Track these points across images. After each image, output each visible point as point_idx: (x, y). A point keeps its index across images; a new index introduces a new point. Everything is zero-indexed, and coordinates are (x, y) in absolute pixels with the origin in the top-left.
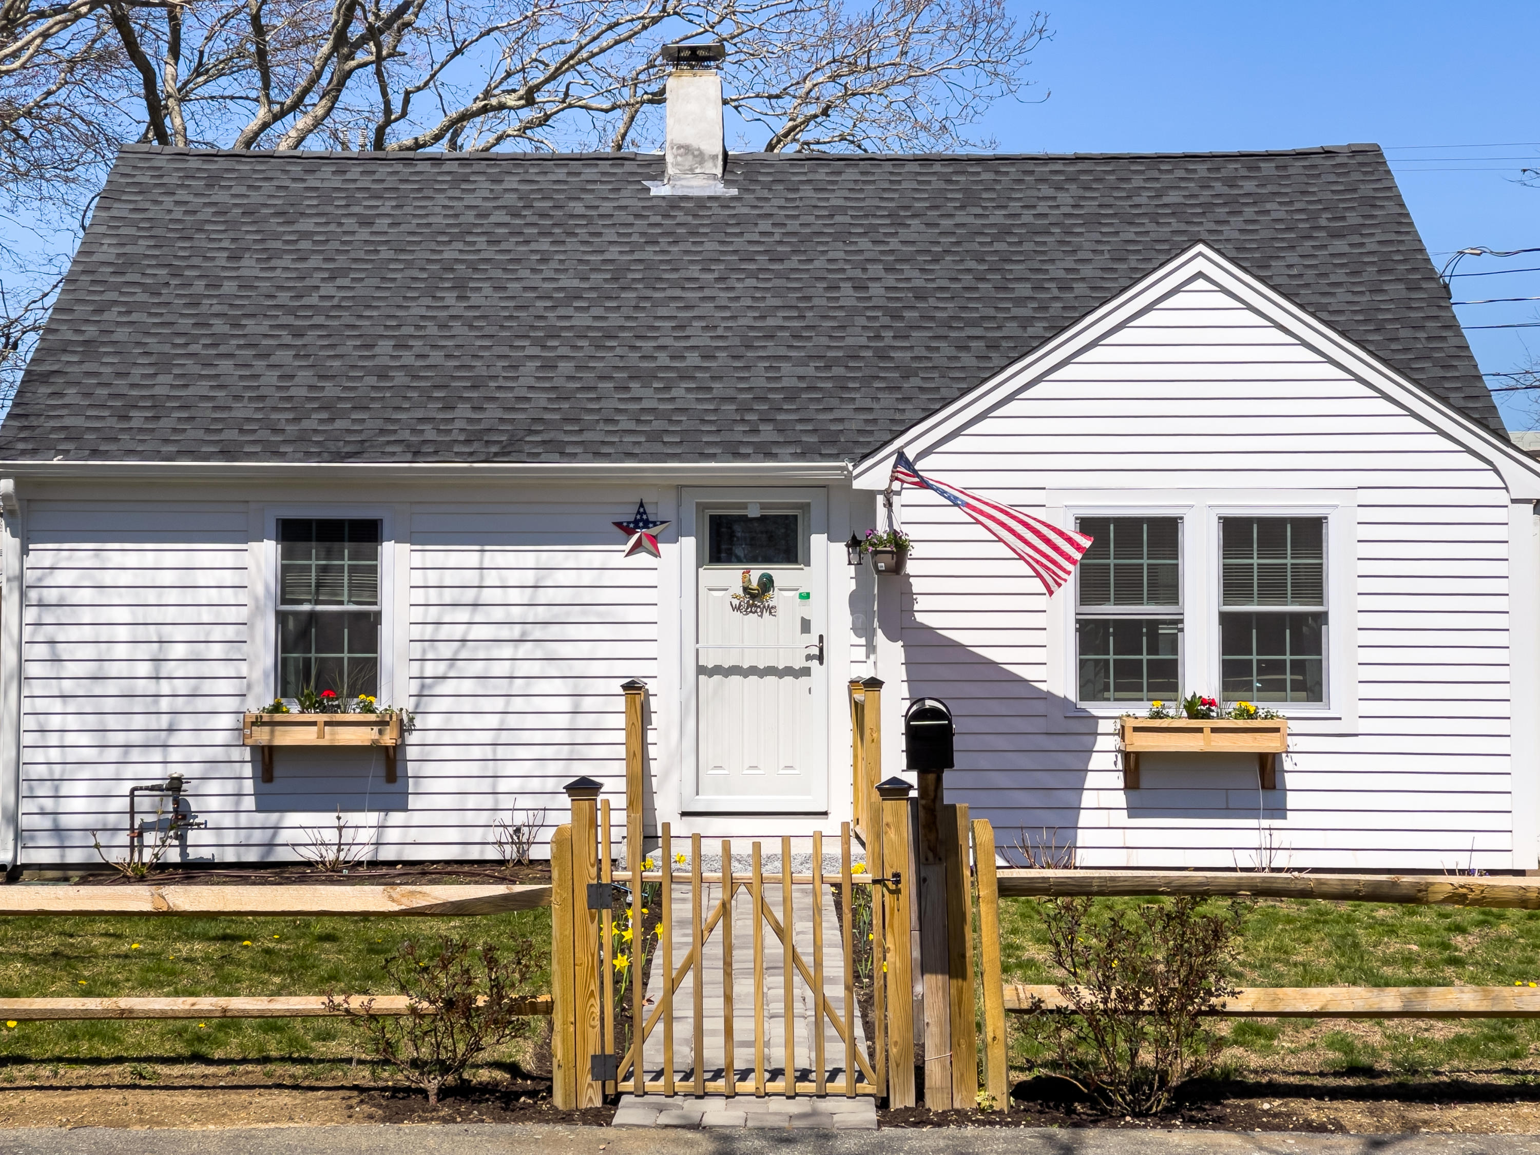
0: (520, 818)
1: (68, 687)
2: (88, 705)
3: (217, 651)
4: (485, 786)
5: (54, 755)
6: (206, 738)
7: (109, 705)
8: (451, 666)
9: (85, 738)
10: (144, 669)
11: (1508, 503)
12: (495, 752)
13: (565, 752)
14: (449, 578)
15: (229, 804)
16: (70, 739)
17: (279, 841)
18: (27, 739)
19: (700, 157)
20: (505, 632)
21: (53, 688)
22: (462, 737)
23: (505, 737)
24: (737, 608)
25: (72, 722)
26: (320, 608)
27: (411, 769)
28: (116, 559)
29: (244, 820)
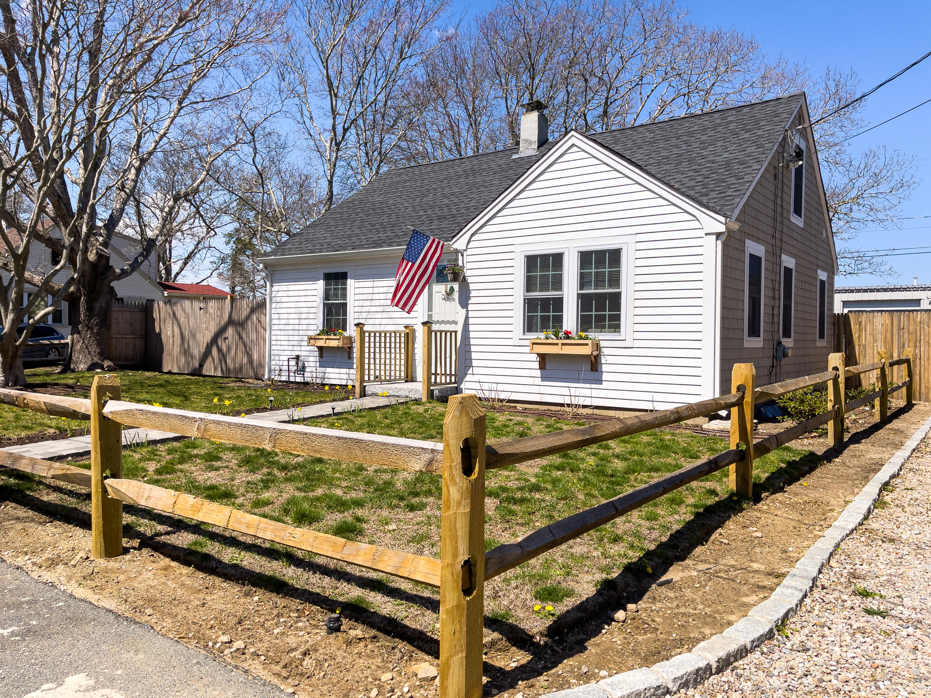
1: (281, 327)
3: (311, 316)
5: (279, 348)
8: (366, 321)
9: (285, 343)
10: (297, 321)
11: (704, 235)
14: (365, 291)
15: (313, 364)
16: (282, 343)
17: (327, 377)
18: (273, 343)
24: (443, 299)
25: (282, 338)
26: (335, 302)
28: (291, 288)
29: (317, 370)
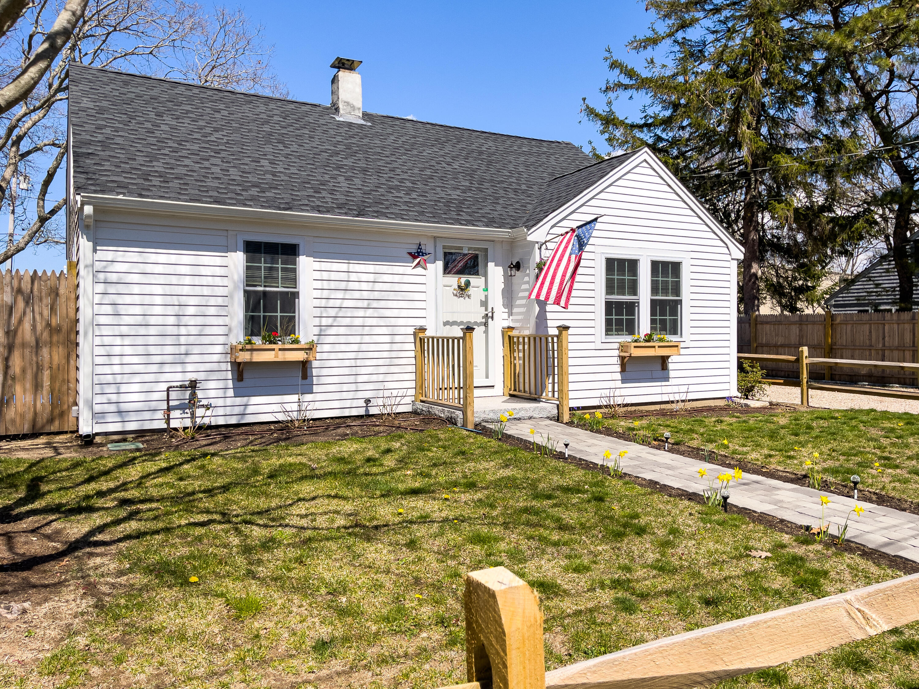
0: (368, 395)
1: (125, 330)
2: (140, 340)
3: (212, 311)
4: (352, 379)
5: (117, 369)
6: (207, 358)
7: (152, 340)
8: (335, 320)
9: (135, 360)
10: (172, 320)
11: (730, 259)
12: (356, 363)
13: (387, 362)
14: (333, 276)
15: (220, 393)
16: (126, 360)
17: (248, 411)
18: (97, 360)
19: (353, 108)
20: (360, 304)
21: (117, 330)
22: (340, 356)
23: (361, 355)
24: (455, 295)
25: (128, 350)
26: (268, 289)
27: (315, 372)
28: (153, 258)
29: (229, 402)
